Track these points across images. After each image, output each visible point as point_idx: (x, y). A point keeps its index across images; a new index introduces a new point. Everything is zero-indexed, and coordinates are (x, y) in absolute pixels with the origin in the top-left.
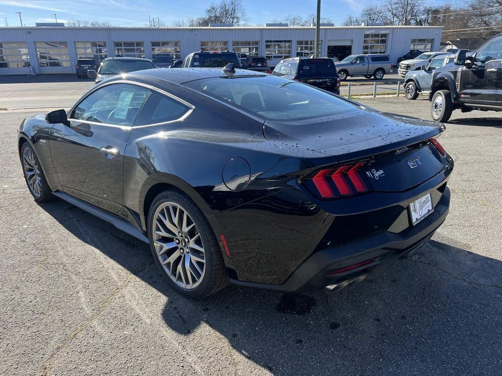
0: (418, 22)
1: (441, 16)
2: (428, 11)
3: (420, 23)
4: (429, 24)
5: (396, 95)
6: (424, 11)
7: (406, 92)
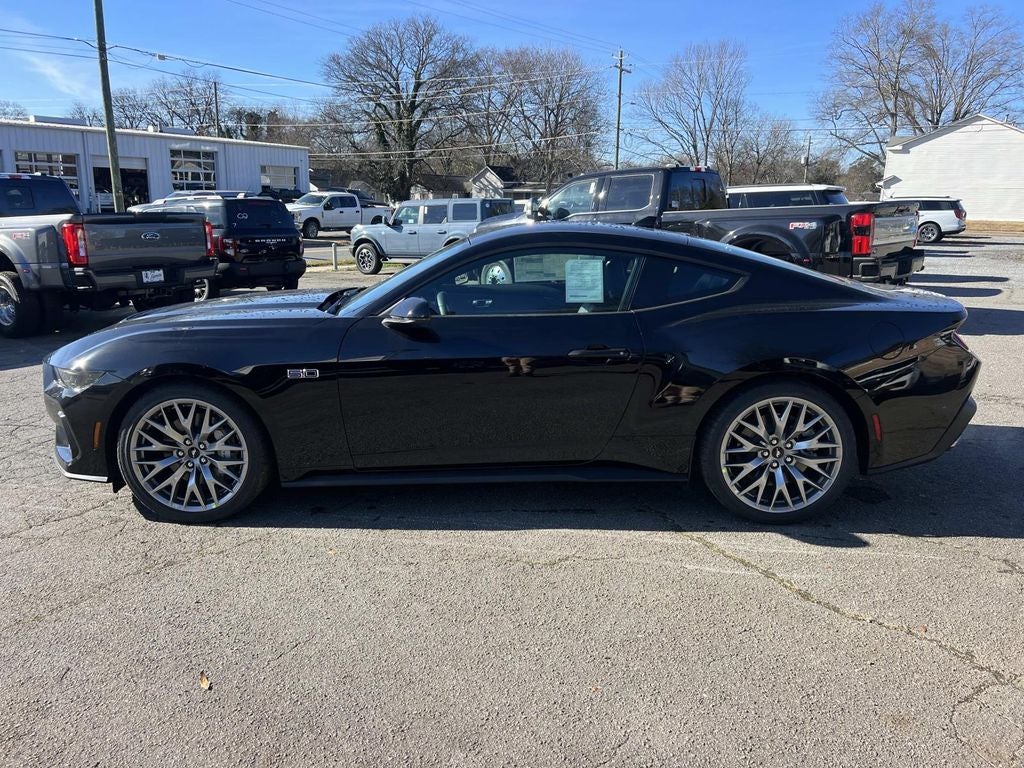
0: (223, 133)
1: (264, 126)
2: (239, 115)
3: (229, 133)
4: (246, 138)
5: (333, 267)
6: (232, 113)
7: (359, 261)
